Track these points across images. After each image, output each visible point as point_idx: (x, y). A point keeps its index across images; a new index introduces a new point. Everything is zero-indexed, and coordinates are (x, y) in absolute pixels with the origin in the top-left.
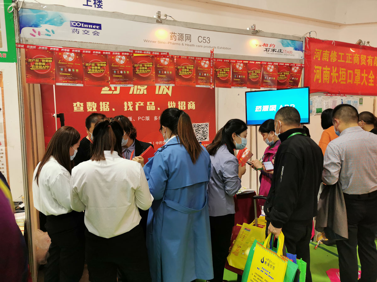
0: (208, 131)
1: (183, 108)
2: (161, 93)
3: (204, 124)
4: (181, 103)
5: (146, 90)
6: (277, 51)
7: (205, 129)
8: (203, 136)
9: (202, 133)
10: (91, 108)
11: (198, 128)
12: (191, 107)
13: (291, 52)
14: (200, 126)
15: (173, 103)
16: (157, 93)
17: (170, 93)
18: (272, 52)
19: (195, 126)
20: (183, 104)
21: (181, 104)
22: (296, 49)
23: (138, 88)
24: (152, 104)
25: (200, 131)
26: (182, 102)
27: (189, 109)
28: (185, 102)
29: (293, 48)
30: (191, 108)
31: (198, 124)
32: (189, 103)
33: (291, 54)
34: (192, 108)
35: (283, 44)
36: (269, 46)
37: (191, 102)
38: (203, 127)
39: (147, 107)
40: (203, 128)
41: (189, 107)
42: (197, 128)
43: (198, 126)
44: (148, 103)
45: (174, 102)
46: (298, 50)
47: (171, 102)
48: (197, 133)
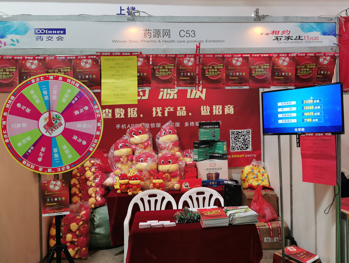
0: (250, 139)
1: (219, 113)
2: (193, 97)
3: (245, 130)
4: (216, 107)
5: (176, 94)
6: (294, 38)
7: (247, 137)
8: (244, 145)
9: (242, 142)
10: (119, 115)
11: (237, 135)
12: (228, 111)
13: (317, 38)
14: (239, 133)
15: (206, 107)
16: (188, 97)
17: (203, 96)
18: (286, 41)
19: (233, 133)
20: (219, 108)
21: (216, 109)
22: (324, 34)
23: (168, 93)
24: (182, 109)
25: (240, 138)
26: (218, 106)
27: (226, 113)
28: (221, 106)
29: (320, 33)
30: (228, 113)
31: (237, 130)
32: (227, 107)
33: (316, 41)
34: (230, 112)
35: (302, 29)
36: (280, 33)
37: (229, 106)
38: (244, 134)
39: (178, 112)
40: (243, 136)
41: (227, 111)
42: (235, 135)
43: (237, 133)
44: (179, 108)
45: (208, 106)
46: (329, 35)
47: (205, 106)
48: (236, 141)
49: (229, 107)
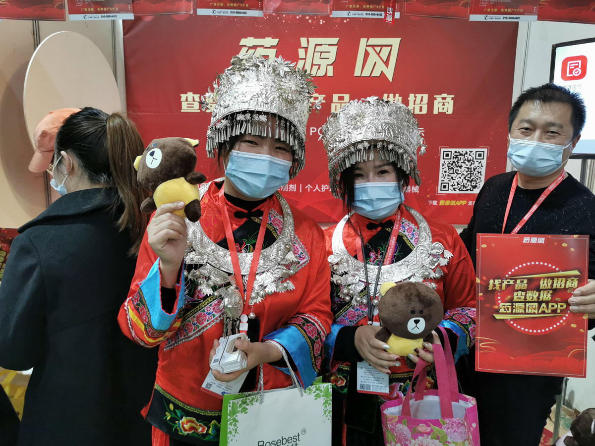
0: (483, 170)
1: (421, 110)
2: (366, 73)
3: (474, 150)
4: (415, 97)
5: (332, 67)
7: (476, 164)
8: (468, 180)
9: (465, 173)
11: (455, 160)
12: (441, 107)
14: (461, 155)
15: (394, 97)
16: (357, 73)
17: (390, 74)
19: (447, 155)
20: (422, 100)
21: (415, 101)
23: (314, 63)
25: (461, 167)
26: (419, 96)
27: (435, 112)
28: (426, 97)
31: (457, 150)
34: (445, 111)
37: (444, 95)
40: (469, 161)
41: (438, 108)
43: (457, 156)
44: (335, 97)
45: (397, 95)
47: (391, 95)
48: (451, 172)
49: (444, 99)
